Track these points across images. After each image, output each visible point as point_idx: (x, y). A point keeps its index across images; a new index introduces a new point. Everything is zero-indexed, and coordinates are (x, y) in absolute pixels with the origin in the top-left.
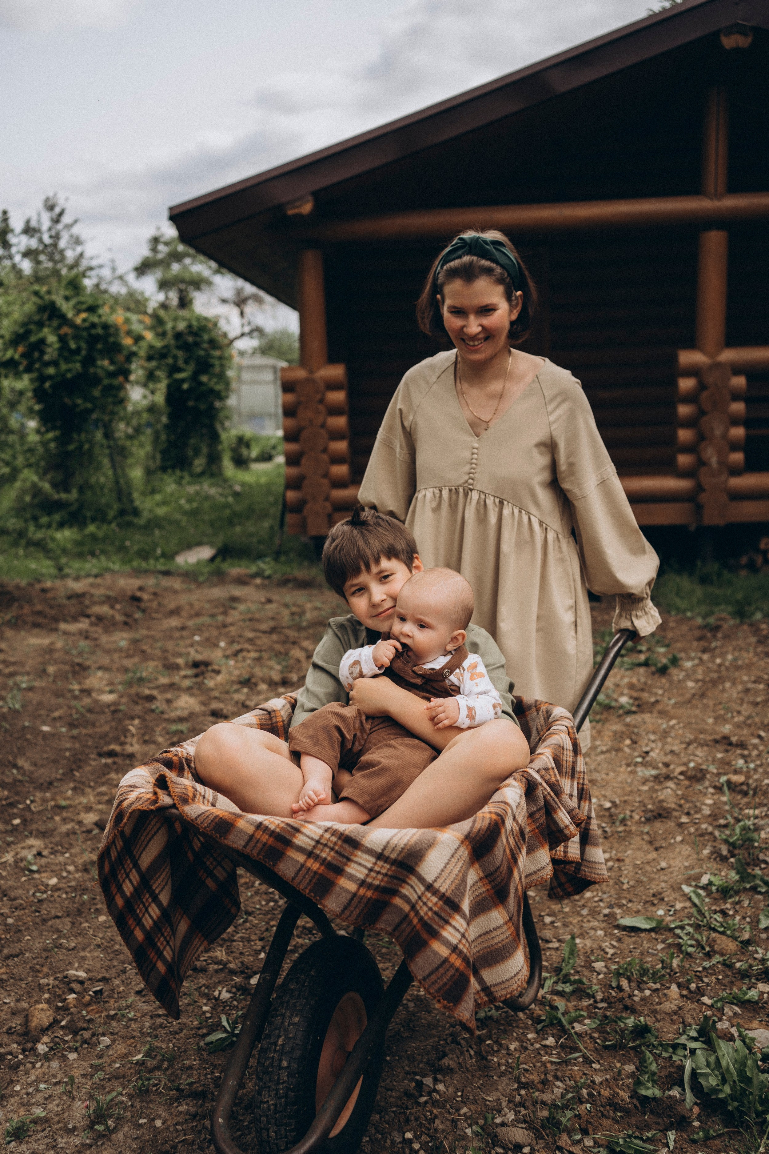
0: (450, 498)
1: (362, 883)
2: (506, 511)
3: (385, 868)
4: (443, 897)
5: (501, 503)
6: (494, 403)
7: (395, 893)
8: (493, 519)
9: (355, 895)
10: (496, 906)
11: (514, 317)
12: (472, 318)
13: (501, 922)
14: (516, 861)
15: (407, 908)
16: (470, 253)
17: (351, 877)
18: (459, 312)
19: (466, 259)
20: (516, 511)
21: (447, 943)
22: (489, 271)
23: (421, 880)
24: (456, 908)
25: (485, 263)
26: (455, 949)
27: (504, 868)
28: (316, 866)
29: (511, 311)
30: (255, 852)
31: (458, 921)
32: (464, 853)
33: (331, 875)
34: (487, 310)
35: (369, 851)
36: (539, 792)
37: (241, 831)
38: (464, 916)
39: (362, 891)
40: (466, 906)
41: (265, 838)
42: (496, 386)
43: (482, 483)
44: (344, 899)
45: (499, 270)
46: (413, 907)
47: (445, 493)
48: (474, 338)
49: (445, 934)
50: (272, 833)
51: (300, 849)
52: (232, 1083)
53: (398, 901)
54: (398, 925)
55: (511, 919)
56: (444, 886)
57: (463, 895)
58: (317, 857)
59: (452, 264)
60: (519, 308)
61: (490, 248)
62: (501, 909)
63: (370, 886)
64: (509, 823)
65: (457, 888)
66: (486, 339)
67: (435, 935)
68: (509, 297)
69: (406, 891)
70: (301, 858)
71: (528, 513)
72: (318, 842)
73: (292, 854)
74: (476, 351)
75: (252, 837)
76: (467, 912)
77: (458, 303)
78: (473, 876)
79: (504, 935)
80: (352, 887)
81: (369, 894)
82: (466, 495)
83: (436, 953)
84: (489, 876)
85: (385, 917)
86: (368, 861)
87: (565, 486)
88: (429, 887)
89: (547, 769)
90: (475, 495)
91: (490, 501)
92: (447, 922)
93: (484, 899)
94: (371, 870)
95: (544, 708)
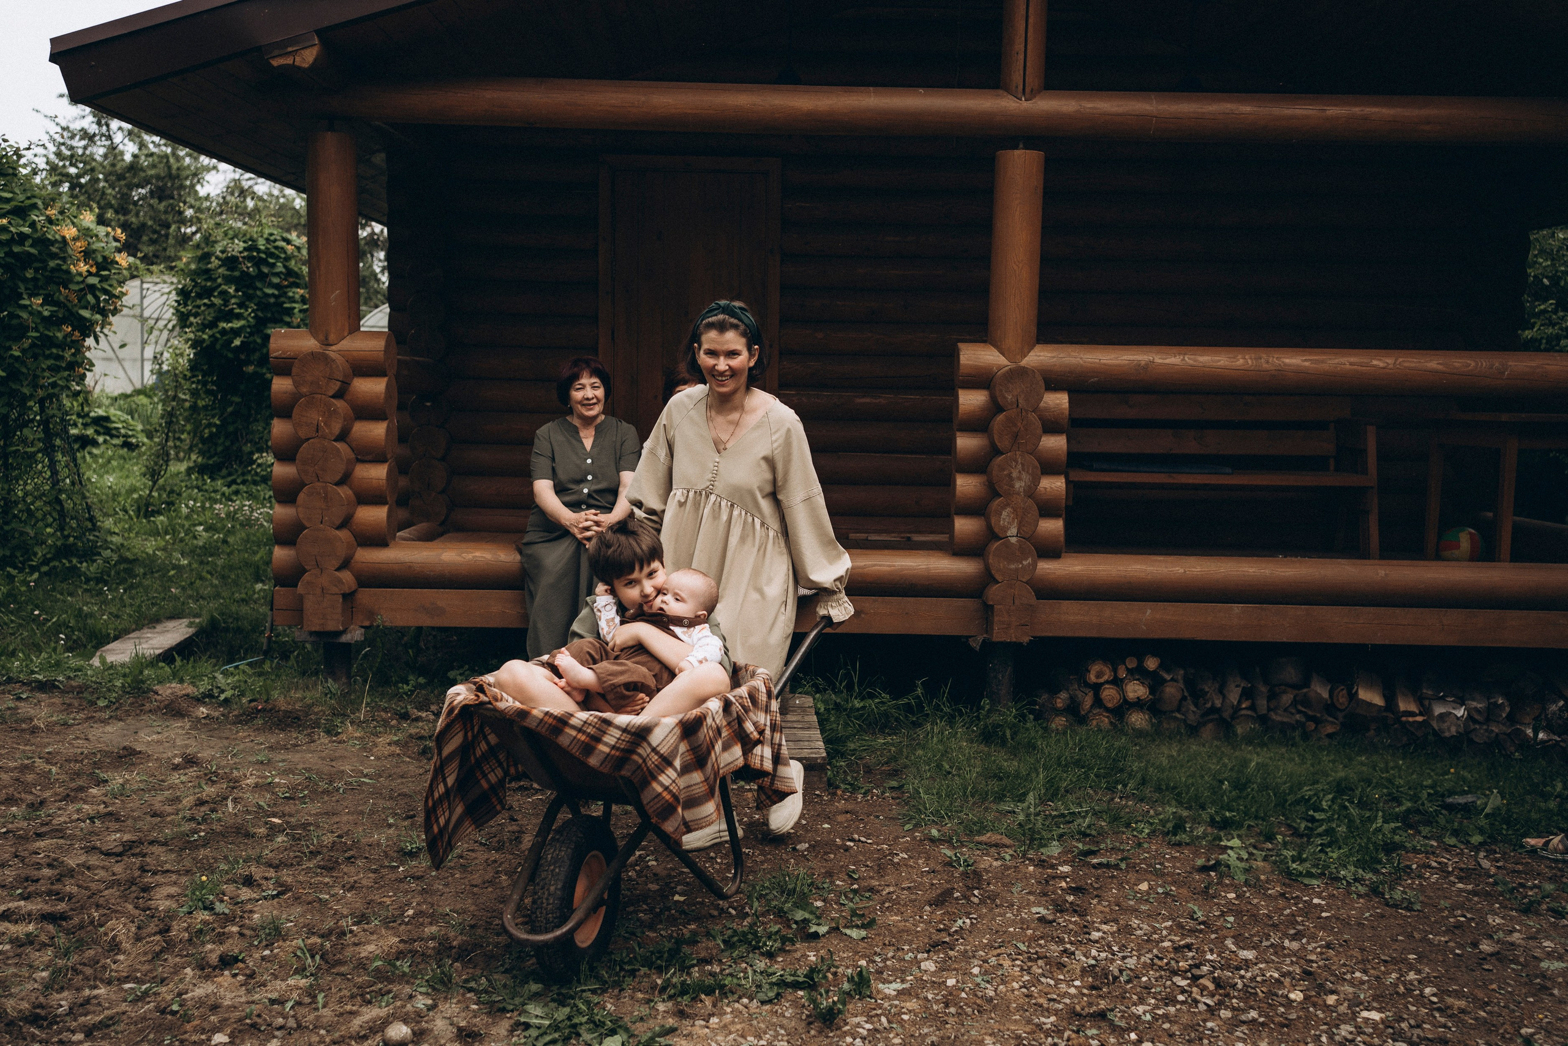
0: (695, 498)
1: (613, 747)
2: (736, 513)
3: (626, 737)
4: (661, 756)
5: (732, 505)
6: (732, 428)
7: (633, 752)
8: (724, 517)
9: (608, 755)
10: (696, 770)
11: (752, 364)
12: (722, 358)
13: (699, 780)
14: (713, 747)
15: (640, 761)
16: (723, 312)
17: (606, 744)
18: (712, 353)
19: (721, 317)
20: (743, 513)
21: (662, 785)
22: (735, 327)
23: (650, 744)
24: (670, 764)
25: (733, 320)
26: (666, 788)
27: (704, 747)
28: (583, 738)
29: (750, 359)
30: (544, 730)
31: (671, 772)
32: (677, 731)
33: (593, 743)
34: (732, 354)
35: (618, 727)
36: (733, 708)
37: (535, 717)
38: (675, 770)
39: (613, 752)
40: (677, 763)
41: (551, 721)
42: (735, 416)
43: (719, 487)
44: (602, 757)
45: (742, 327)
46: (644, 761)
47: (691, 494)
48: (722, 374)
49: (660, 778)
50: (556, 718)
51: (573, 727)
52: (516, 897)
53: (635, 757)
54: (634, 772)
55: (706, 780)
56: (663, 750)
57: (675, 757)
58: (584, 732)
59: (710, 319)
60: (756, 358)
61: (738, 311)
62: (699, 772)
63: (618, 749)
64: (709, 721)
65: (672, 752)
66: (731, 376)
67: (655, 778)
68: (749, 349)
69: (640, 751)
70: (574, 733)
71: (753, 515)
72: (585, 722)
73: (568, 730)
74: (723, 386)
75: (542, 720)
76: (678, 767)
77: (712, 347)
78: (683, 747)
79: (702, 789)
80: (606, 750)
81: (617, 754)
82: (707, 497)
83: (654, 789)
84: (694, 749)
85: (627, 767)
86: (617, 733)
87: (780, 497)
88: (654, 750)
89: (741, 697)
90: (713, 498)
91: (723, 503)
92: (663, 772)
93: (689, 764)
94: (619, 739)
95: (751, 668)
